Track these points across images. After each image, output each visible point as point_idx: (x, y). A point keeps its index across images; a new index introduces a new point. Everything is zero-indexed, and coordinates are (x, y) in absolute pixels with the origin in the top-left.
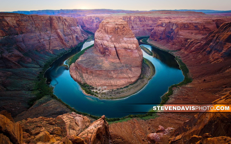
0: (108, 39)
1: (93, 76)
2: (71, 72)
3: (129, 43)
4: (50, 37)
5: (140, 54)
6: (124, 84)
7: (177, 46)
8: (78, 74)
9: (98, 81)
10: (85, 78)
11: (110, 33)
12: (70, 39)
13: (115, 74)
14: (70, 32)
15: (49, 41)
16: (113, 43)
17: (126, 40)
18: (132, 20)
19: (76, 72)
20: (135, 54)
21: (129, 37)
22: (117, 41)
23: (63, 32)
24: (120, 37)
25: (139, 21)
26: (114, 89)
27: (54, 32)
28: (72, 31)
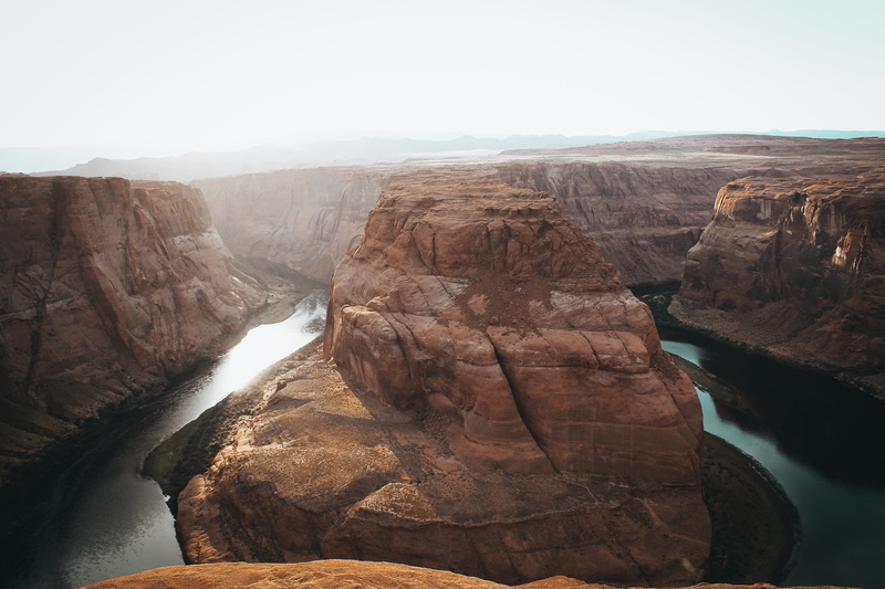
0: (444, 303)
3: (596, 329)
4: (41, 304)
5: (685, 399)
7: (877, 340)
8: (247, 557)
11: (455, 266)
12: (162, 309)
13: (532, 550)
14: (165, 268)
15: (35, 327)
16: (484, 331)
17: (569, 310)
18: (550, 185)
19: (230, 543)
20: (648, 398)
21: (588, 290)
22: (507, 313)
23: (119, 271)
24: (523, 288)
25: (593, 194)
27: (68, 272)
28: (173, 258)
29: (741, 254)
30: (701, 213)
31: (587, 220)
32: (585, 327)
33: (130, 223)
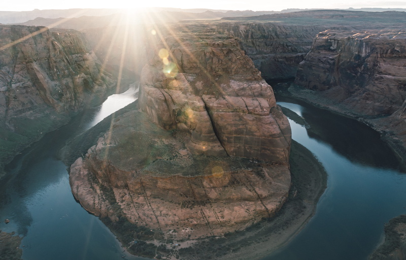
0: (185, 85)
1: (146, 197)
2: (75, 187)
3: (249, 96)
4: (10, 84)
5: (283, 127)
6: (244, 217)
7: (377, 104)
8: (98, 191)
9: (164, 212)
10: (122, 201)
11: (190, 69)
12: (67, 87)
13: (214, 188)
14: (68, 69)
15: (7, 94)
16: (201, 96)
17: (237, 88)
18: (240, 33)
19: (91, 185)
20: (267, 126)
21: (246, 80)
22: (211, 89)
23: (46, 70)
24: (219, 78)
25: (260, 38)
26: (216, 236)
27: (21, 70)
28: (72, 64)
29: (322, 65)
30: (308, 47)
31: (256, 49)
32: (243, 95)
33: (50, 48)
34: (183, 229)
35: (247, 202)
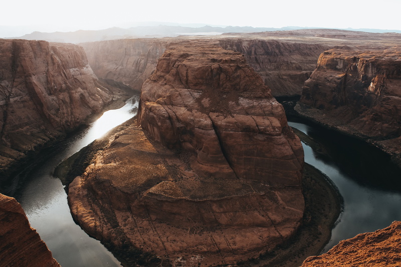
0: (191, 101)
1: (150, 220)
2: (74, 208)
3: (259, 115)
4: (8, 98)
5: (297, 148)
6: (258, 244)
7: (386, 125)
8: (99, 213)
9: (171, 237)
10: (125, 225)
11: (196, 85)
12: (64, 101)
13: (225, 212)
14: (65, 83)
15: (5, 109)
16: (208, 114)
17: (247, 106)
18: (243, 49)
19: (91, 206)
20: (280, 147)
21: (256, 97)
22: (219, 107)
23: (44, 84)
24: (227, 95)
25: (263, 54)
26: (228, 265)
27: (20, 84)
28: (70, 78)
29: (328, 84)
30: (312, 65)
31: (260, 66)
32: (254, 114)
33: (49, 62)
34: (193, 257)
35: (260, 228)
